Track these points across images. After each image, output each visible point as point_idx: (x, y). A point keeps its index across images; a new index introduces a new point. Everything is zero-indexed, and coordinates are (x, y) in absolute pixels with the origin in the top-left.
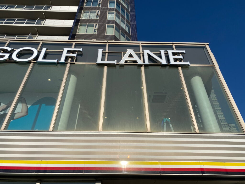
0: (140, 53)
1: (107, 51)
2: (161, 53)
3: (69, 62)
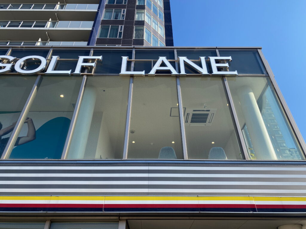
1: (133, 59)
3: (86, 73)
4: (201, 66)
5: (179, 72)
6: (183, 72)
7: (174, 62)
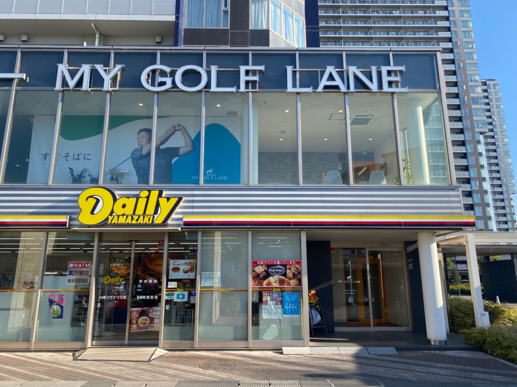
1: (298, 68)
2: (371, 71)
3: (250, 90)
4: (371, 80)
5: (348, 88)
6: (352, 89)
7: (343, 72)
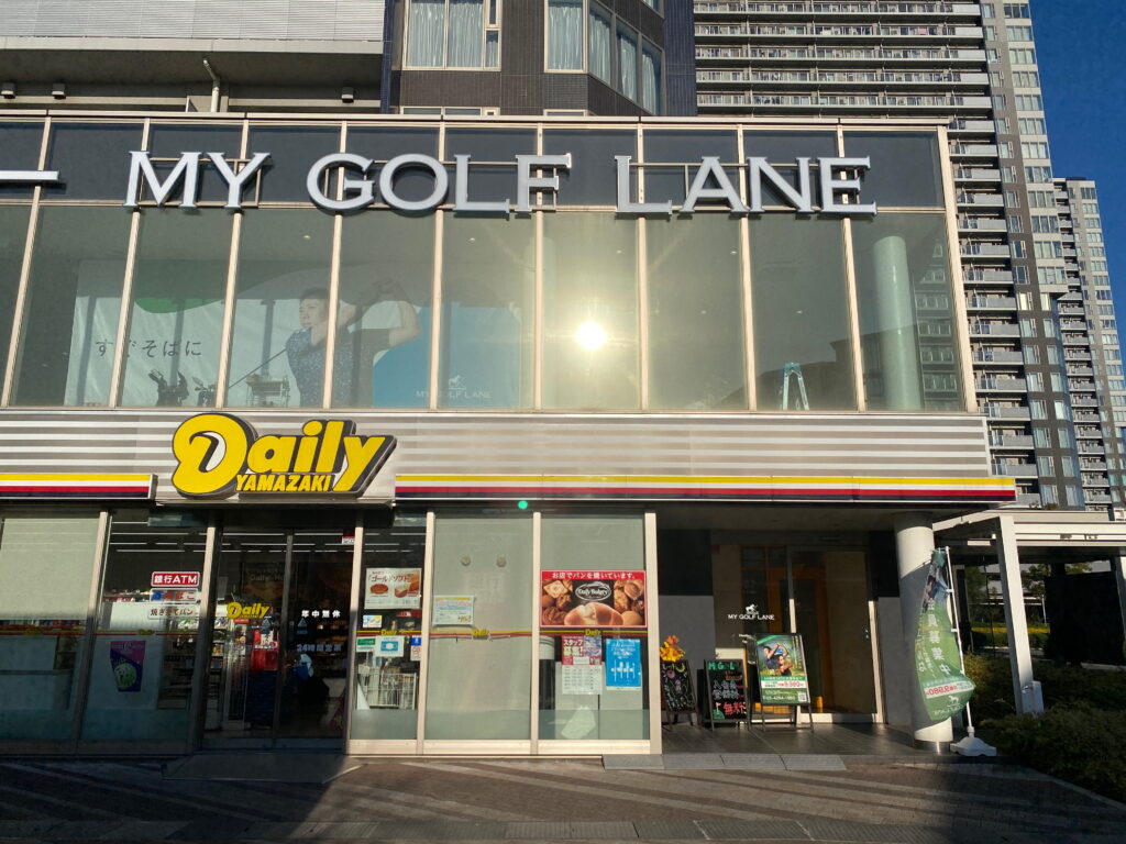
0: (738, 167)
1: (641, 161)
2: (798, 167)
3: (539, 206)
5: (749, 203)
6: (757, 204)
